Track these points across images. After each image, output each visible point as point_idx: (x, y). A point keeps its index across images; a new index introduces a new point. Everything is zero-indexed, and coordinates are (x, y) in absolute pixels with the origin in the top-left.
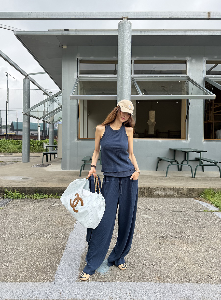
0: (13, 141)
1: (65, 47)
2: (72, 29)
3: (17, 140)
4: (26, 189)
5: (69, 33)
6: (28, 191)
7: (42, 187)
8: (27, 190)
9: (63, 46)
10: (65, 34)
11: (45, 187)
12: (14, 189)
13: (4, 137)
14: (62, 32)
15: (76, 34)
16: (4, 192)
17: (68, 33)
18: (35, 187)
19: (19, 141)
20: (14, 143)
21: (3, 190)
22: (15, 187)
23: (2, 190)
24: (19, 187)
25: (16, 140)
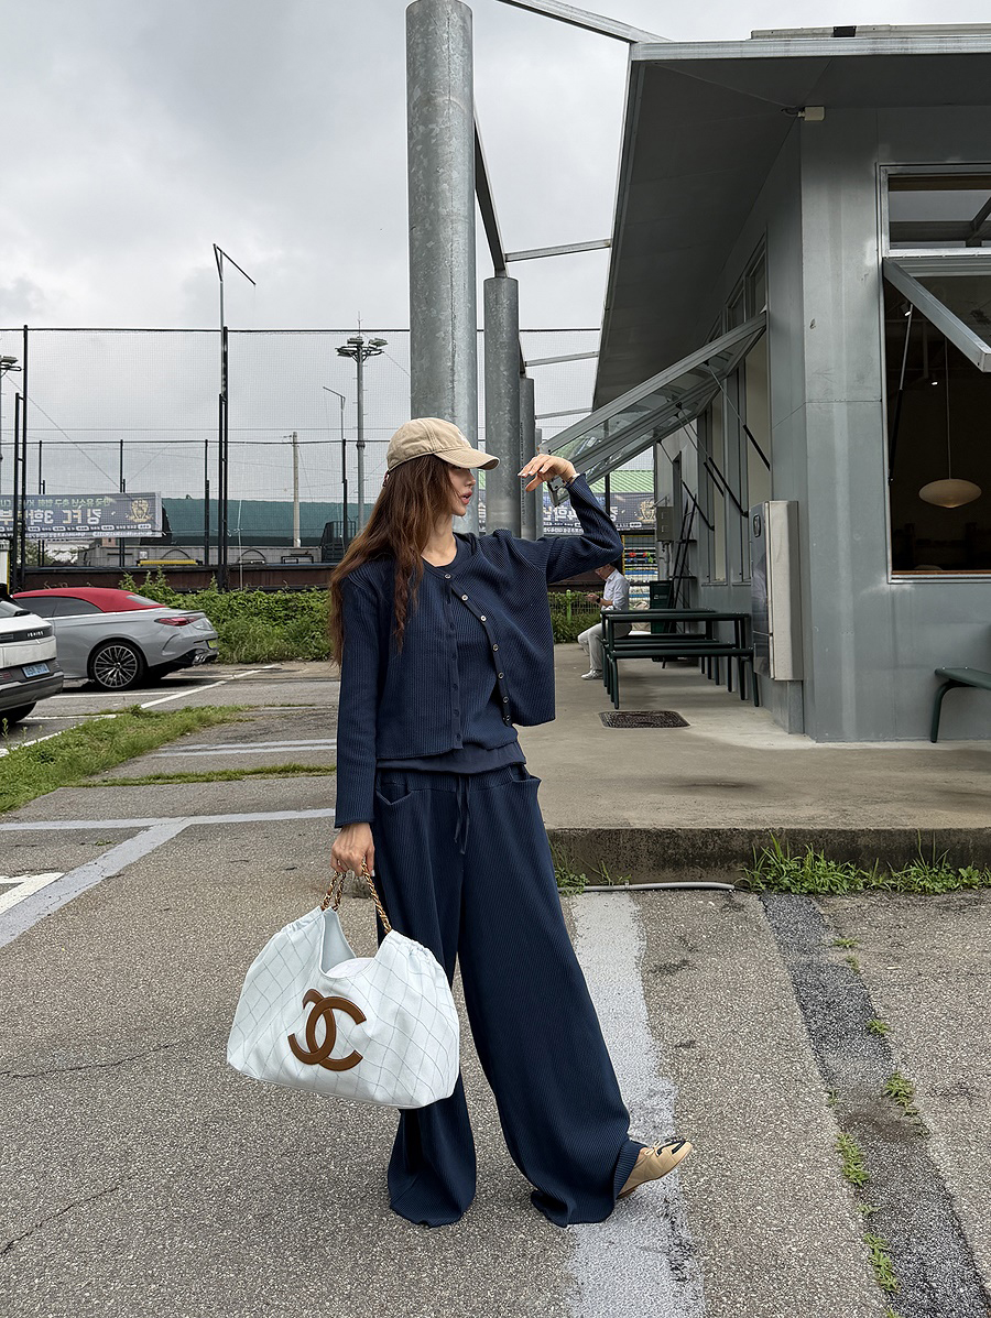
0: (263, 599)
1: (814, 115)
2: (874, 27)
3: (279, 595)
4: (862, 841)
5: (910, 46)
6: (873, 853)
7: (940, 831)
8: (866, 847)
9: (803, 110)
10: (889, 52)
11: (961, 830)
12: (797, 842)
13: (213, 580)
14: (875, 43)
15: (945, 51)
16: (749, 860)
17: (905, 46)
18: (905, 831)
19: (288, 596)
20: (269, 610)
21: (738, 849)
22: (800, 831)
23: (736, 844)
24: (822, 831)
25: (275, 591)
